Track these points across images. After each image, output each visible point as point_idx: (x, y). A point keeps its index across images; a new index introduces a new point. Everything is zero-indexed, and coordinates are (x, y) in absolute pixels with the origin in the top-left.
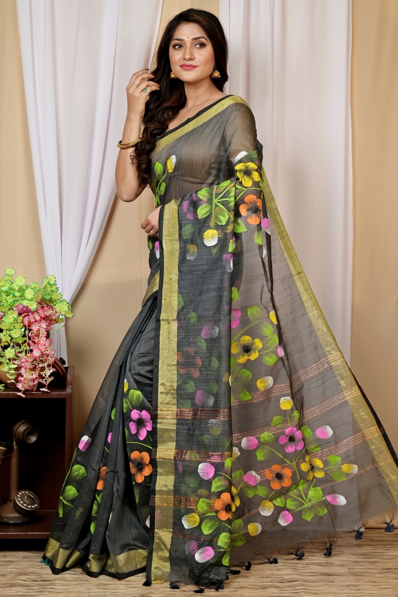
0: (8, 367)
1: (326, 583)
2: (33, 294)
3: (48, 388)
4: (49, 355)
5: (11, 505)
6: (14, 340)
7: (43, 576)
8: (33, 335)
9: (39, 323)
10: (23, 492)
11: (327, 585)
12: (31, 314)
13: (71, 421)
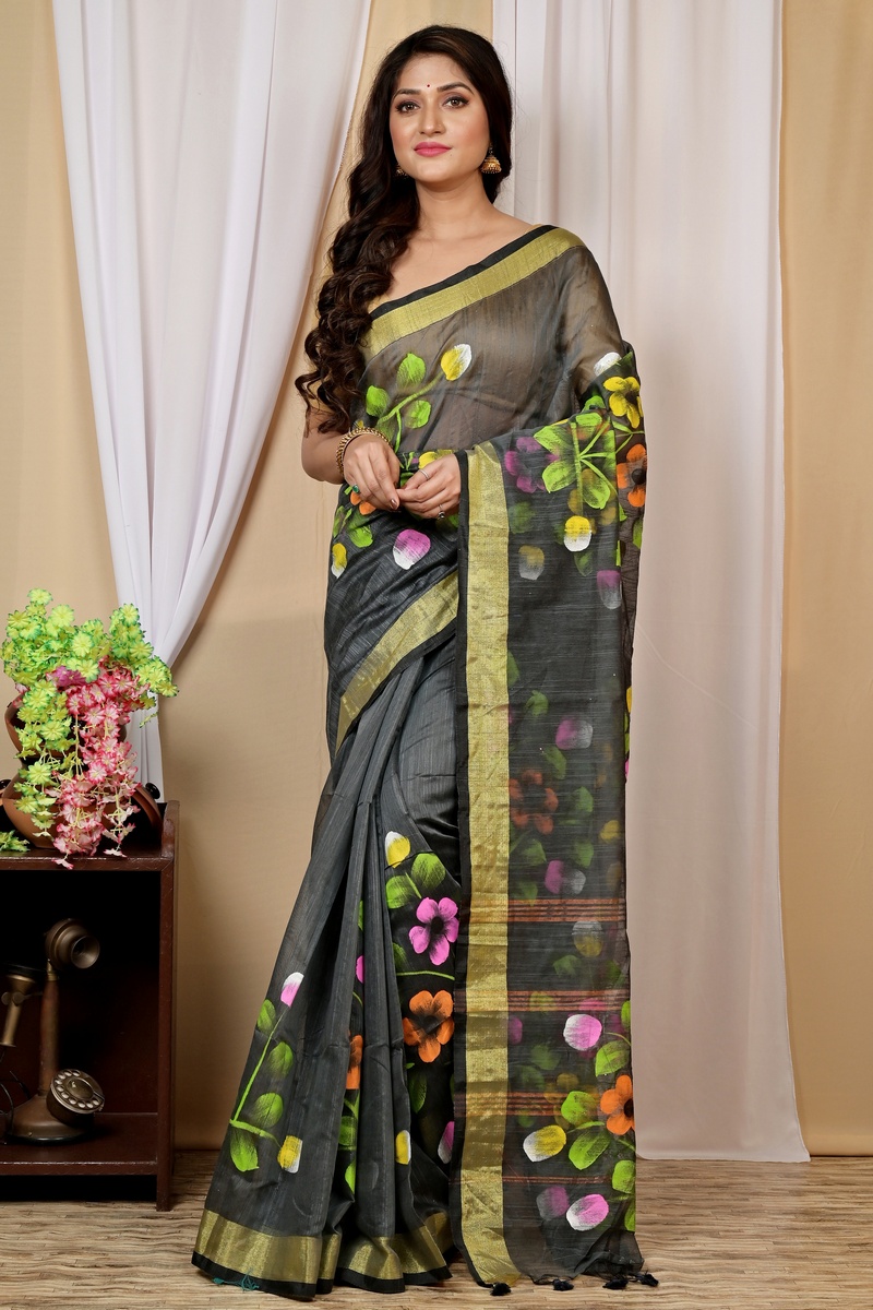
0: (35, 803)
1: (727, 1275)
2: (90, 645)
3: (122, 850)
4: (123, 777)
5: (43, 1101)
6: (48, 746)
7: (111, 1255)
8: (89, 734)
9: (102, 709)
10: (69, 1075)
11: (729, 1279)
12: (84, 687)
13: (171, 921)
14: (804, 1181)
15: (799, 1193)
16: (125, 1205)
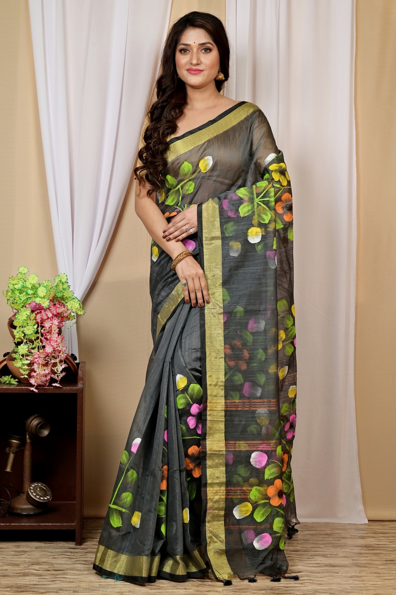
0: (21, 363)
1: (331, 574)
2: (46, 292)
3: (60, 384)
4: (61, 351)
5: (24, 496)
6: (27, 337)
7: (55, 565)
8: (45, 331)
9: (51, 320)
10: (36, 484)
11: (331, 576)
12: (43, 311)
13: (82, 416)
14: (366, 532)
15: (363, 538)
16: (61, 543)
